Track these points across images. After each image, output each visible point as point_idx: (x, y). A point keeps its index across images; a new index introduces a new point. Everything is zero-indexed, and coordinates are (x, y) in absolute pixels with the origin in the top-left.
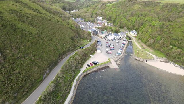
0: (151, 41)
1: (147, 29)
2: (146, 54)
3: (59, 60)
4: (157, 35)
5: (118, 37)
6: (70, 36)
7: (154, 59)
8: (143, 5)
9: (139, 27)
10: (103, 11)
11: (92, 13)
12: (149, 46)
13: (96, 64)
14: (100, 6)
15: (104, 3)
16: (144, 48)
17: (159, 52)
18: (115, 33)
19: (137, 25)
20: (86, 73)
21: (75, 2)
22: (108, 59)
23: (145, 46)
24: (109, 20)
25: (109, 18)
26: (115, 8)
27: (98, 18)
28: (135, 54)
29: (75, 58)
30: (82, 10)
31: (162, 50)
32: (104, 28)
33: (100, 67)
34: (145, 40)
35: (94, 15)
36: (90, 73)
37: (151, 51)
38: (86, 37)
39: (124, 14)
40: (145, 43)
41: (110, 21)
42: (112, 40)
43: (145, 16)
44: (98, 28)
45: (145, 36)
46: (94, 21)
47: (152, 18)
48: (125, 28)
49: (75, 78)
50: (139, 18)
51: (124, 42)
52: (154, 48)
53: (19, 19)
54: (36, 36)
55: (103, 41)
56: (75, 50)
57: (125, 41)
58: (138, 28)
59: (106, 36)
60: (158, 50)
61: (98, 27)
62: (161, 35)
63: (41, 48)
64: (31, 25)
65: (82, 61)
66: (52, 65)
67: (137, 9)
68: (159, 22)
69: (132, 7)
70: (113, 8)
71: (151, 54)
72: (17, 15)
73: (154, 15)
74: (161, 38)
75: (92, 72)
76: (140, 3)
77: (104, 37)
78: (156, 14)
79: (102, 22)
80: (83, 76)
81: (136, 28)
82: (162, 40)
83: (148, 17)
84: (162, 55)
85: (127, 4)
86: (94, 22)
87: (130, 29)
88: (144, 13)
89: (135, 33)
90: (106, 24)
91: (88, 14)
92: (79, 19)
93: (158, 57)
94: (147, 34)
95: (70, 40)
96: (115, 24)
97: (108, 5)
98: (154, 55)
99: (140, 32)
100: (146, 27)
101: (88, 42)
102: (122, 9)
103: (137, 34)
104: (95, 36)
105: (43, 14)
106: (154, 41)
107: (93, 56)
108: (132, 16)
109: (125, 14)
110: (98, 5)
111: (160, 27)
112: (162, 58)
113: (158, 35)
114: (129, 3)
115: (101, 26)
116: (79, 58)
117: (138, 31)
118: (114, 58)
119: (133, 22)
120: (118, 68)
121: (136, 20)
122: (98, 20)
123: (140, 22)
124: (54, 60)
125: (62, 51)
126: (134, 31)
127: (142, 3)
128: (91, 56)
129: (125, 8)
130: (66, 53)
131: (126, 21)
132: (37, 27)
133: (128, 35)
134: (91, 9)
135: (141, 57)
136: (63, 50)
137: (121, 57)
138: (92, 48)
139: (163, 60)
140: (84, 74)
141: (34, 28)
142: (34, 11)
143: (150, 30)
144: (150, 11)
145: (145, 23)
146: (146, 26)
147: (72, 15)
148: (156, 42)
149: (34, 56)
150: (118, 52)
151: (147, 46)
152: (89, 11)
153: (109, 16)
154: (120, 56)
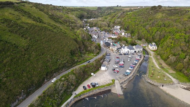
0: (172, 58)
1: (169, 43)
2: (164, 76)
3: (46, 80)
4: (180, 52)
5: (133, 51)
6: (71, 49)
7: (173, 84)
8: (167, 14)
9: (160, 39)
10: (121, 20)
11: (110, 22)
12: (169, 65)
13: (94, 86)
14: (120, 14)
15: (125, 11)
16: (162, 68)
17: (182, 74)
18: (130, 46)
19: (158, 37)
20: (79, 98)
21: (96, 10)
22: (112, 80)
23: (164, 64)
24: (126, 29)
25: (126, 27)
26: (135, 17)
27: (115, 27)
28: (148, 75)
29: (67, 77)
30: (100, 19)
31: (186, 72)
32: (119, 39)
33: (98, 91)
34: (164, 57)
35: (111, 24)
36: (84, 98)
37: (172, 71)
38: (93, 50)
39: (143, 24)
40: (165, 60)
41: (128, 32)
42: (125, 54)
43: (169, 26)
44: (113, 39)
45: (165, 52)
46: (111, 31)
47: (176, 29)
48: (143, 40)
49: (62, 105)
50: (161, 29)
51: (138, 58)
52: (175, 68)
53: (10, 29)
54: (23, 50)
55: (114, 56)
56: (73, 67)
57: (141, 56)
58: (159, 41)
59: (118, 49)
60: (180, 71)
61: (112, 37)
62: (186, 51)
63: (23, 65)
64: (22, 36)
65: (77, 81)
66: (32, 88)
67: (160, 18)
68: (185, 34)
69: (155, 16)
70: (133, 17)
71: (170, 77)
72: (9, 24)
73: (180, 25)
74: (186, 56)
75: (87, 97)
76: (164, 11)
77: (116, 50)
78: (182, 24)
79: (119, 31)
80: (73, 102)
81: (156, 40)
82: (187, 59)
83: (171, 28)
84: (185, 79)
85: (149, 13)
86: (109, 32)
87: (149, 42)
88: (167, 22)
89: (154, 47)
90: (123, 34)
91: (105, 23)
92: (95, 28)
93: (180, 81)
94: (168, 49)
95: (69, 54)
96: (132, 35)
97: (129, 13)
98: (174, 78)
99: (160, 46)
100: (168, 40)
101: (94, 56)
102: (143, 18)
103: (157, 47)
104: (106, 49)
105: (45, 23)
106: (177, 58)
107: (95, 75)
108: (153, 26)
109: (145, 23)
110: (118, 13)
111: (185, 41)
112: (185, 84)
113: (182, 51)
114: (151, 11)
115: (116, 37)
116: (74, 77)
117: (158, 44)
118: (121, 79)
119: (154, 34)
120: (122, 93)
121: (157, 31)
122: (115, 29)
123: (161, 33)
124: (36, 81)
125: (53, 68)
126: (153, 43)
127: (166, 12)
128: (92, 74)
129: (146, 17)
130: (58, 70)
131: (145, 32)
132: (29, 38)
133: (146, 48)
134: (110, 18)
135: (156, 79)
136: (55, 68)
137: (130, 78)
138: (96, 64)
139: (185, 87)
140: (76, 99)
141: (25, 39)
142: (34, 20)
143: (172, 44)
144: (175, 21)
145: (167, 35)
146: (168, 38)
147: (89, 23)
148: (178, 60)
149: (7, 77)
150: (128, 71)
151: (167, 64)
152: (107, 20)
153: (127, 25)
154: (128, 77)
